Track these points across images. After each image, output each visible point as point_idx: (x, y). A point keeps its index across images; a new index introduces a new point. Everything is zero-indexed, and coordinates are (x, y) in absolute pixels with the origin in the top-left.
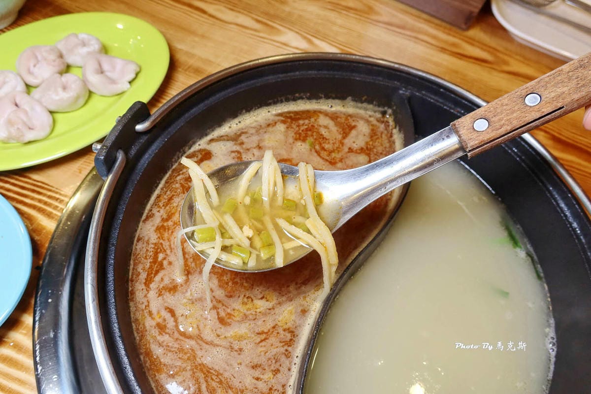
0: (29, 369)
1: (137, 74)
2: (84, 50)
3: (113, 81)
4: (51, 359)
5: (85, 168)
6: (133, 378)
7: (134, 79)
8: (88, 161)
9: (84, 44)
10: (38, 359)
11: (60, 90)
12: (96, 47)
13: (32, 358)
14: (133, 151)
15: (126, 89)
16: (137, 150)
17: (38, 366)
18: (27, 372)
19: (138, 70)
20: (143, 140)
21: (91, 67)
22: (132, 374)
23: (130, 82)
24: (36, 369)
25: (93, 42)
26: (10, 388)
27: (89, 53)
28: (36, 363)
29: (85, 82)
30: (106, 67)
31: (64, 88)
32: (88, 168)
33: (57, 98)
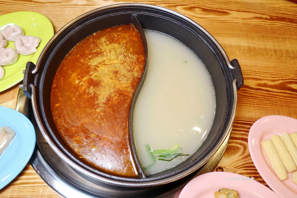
0: (35, 174)
1: (39, 44)
2: (14, 34)
3: (29, 49)
4: (41, 167)
5: (15, 95)
6: (75, 158)
7: (38, 46)
8: (14, 91)
9: (14, 31)
10: (36, 169)
11: (5, 57)
12: (19, 32)
13: (34, 170)
14: (35, 82)
15: (35, 52)
16: (37, 81)
17: (38, 171)
18: (34, 175)
19: (40, 41)
20: (37, 76)
21: (18, 43)
22: (74, 157)
23: (36, 48)
24: (37, 173)
25: (18, 29)
26: (31, 182)
27: (17, 35)
28: (36, 171)
29: (16, 51)
30: (24, 41)
31: (7, 55)
32: (16, 94)
33: (4, 61)
